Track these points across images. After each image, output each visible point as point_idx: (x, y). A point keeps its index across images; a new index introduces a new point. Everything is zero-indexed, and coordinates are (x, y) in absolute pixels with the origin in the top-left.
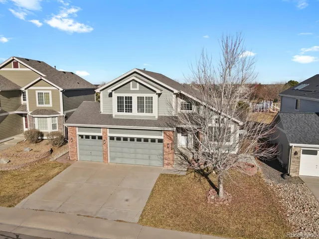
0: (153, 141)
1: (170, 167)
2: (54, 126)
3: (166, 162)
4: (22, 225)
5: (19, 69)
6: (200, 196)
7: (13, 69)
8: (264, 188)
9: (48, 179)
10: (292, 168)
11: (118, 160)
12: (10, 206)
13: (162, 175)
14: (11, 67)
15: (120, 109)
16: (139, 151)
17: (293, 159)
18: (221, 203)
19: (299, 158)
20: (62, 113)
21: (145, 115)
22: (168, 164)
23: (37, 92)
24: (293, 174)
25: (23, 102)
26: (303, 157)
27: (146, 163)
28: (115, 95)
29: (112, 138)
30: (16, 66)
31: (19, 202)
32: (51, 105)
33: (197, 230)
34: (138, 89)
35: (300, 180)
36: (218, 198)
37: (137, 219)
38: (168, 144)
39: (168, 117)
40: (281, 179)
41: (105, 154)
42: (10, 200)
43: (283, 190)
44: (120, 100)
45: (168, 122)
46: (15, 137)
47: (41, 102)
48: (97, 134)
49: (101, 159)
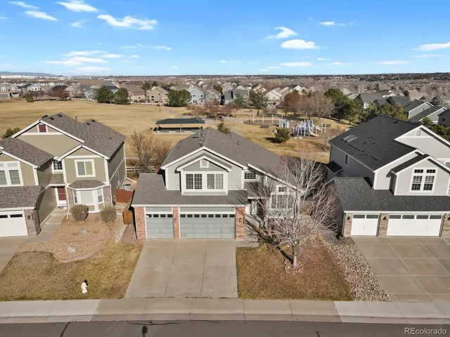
0: (225, 216)
1: (242, 239)
2: (100, 199)
3: (238, 234)
4: (146, 313)
5: (47, 133)
6: (278, 267)
7: (39, 133)
8: (325, 251)
9: (133, 265)
10: (345, 230)
11: (190, 236)
12: (121, 298)
13: (239, 248)
14: (37, 132)
15: (189, 186)
16: (211, 226)
17: (346, 222)
18: (297, 272)
19: (351, 222)
20: (107, 183)
21: (215, 191)
22: (240, 237)
23: (76, 161)
24: (346, 235)
25: (54, 172)
26: (354, 220)
27: (218, 236)
29: (183, 216)
30: (43, 129)
31: (124, 291)
32: (94, 175)
33: (284, 297)
34: (208, 167)
35: (351, 241)
36: (292, 267)
37: (236, 294)
39: (238, 192)
40: (337, 240)
41: (175, 232)
42: (115, 292)
43: (339, 252)
44: (189, 177)
45: (239, 197)
46: (52, 214)
47: (82, 172)
48: (166, 213)
49: (171, 236)
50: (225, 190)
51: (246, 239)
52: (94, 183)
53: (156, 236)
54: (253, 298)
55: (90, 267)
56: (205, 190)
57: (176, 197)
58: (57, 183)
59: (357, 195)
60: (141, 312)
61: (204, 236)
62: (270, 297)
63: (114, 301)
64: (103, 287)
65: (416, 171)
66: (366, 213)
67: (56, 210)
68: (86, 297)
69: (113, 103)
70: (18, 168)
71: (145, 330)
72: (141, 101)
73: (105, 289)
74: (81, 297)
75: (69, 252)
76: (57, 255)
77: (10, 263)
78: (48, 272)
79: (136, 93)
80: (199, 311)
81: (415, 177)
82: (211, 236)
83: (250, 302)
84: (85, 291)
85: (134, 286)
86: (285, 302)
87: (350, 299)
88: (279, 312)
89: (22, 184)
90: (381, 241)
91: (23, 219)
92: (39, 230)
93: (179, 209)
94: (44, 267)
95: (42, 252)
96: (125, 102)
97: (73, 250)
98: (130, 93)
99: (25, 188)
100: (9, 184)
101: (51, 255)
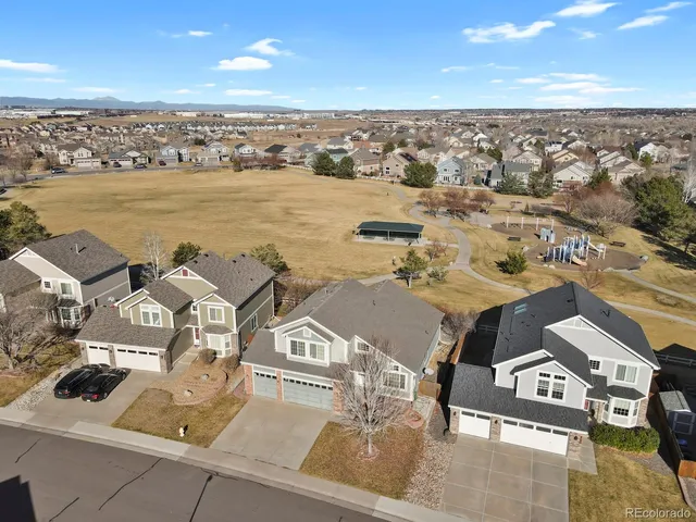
0: (324, 387)
1: (339, 413)
2: (227, 345)
3: (336, 408)
4: (218, 465)
5: (189, 277)
7: (181, 277)
9: (229, 420)
10: (453, 425)
11: (292, 400)
12: (206, 447)
13: (329, 422)
14: (180, 275)
15: (294, 351)
16: (311, 394)
17: (453, 417)
18: (367, 459)
19: (458, 418)
20: (235, 331)
21: (317, 361)
22: (338, 411)
23: (209, 307)
24: (453, 431)
25: (193, 312)
26: (462, 417)
27: (318, 405)
28: (289, 340)
29: (286, 380)
30: (185, 273)
31: (211, 443)
32: (223, 322)
33: (338, 481)
34: (310, 336)
36: (366, 453)
37: (298, 468)
38: (337, 393)
39: (339, 365)
41: (279, 393)
42: (204, 441)
44: (293, 343)
45: (337, 372)
46: (187, 353)
47: (213, 318)
48: (272, 375)
49: (275, 396)
50: (326, 362)
51: (342, 414)
52: (223, 330)
53: (263, 394)
54: (309, 474)
55: (195, 413)
56: (308, 358)
57: (280, 361)
58: (192, 325)
59: (472, 389)
60: (215, 463)
61: (305, 403)
62: (325, 476)
63: (200, 449)
64: (198, 434)
65: (541, 374)
66: (476, 412)
68: (181, 440)
69: (333, 175)
70: (159, 312)
71: (210, 478)
72: (372, 174)
73: (198, 437)
74: (178, 439)
75: (184, 397)
76: (176, 396)
77: (139, 397)
78: (164, 411)
79: (366, 162)
80: (260, 475)
81: (540, 381)
82: (311, 404)
83: (306, 477)
84: (182, 435)
85: (221, 441)
86: (334, 485)
87: (398, 498)
88: (324, 493)
89: (161, 326)
91: (158, 357)
92: (170, 368)
93: (284, 374)
94: (163, 405)
95: (166, 392)
96: (350, 176)
97: (188, 394)
98: (357, 162)
99: (163, 330)
100: (151, 324)
101: (172, 395)
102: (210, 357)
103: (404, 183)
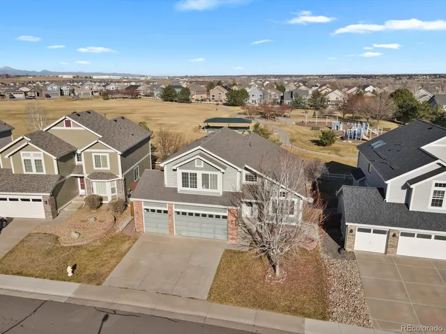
0: (218, 217)
1: (234, 242)
2: (113, 191)
3: (230, 237)
4: (115, 302)
5: (72, 128)
6: (260, 274)
7: (65, 128)
8: (318, 264)
9: (122, 256)
10: (348, 243)
11: (184, 234)
12: (98, 285)
13: (226, 251)
14: (63, 126)
15: (185, 184)
16: (204, 225)
17: (348, 236)
18: (277, 281)
19: (354, 235)
20: (120, 176)
21: (209, 192)
22: (232, 239)
23: (93, 154)
24: (348, 249)
25: (77, 163)
26: (358, 234)
27: (211, 236)
28: (180, 172)
29: (177, 213)
30: (68, 124)
31: (104, 280)
32: (108, 168)
33: (253, 306)
34: (202, 166)
35: (353, 256)
36: (274, 275)
37: (206, 296)
38: (232, 221)
39: (232, 193)
40: (338, 254)
41: (171, 227)
42: (96, 279)
43: (335, 265)
44: (185, 176)
45: (232, 199)
46: (73, 201)
47: (98, 165)
48: (163, 209)
49: (167, 232)
50: (219, 191)
51: (238, 242)
52: (109, 176)
53: (153, 230)
54: (221, 303)
55: (85, 252)
56: (200, 189)
57: (172, 194)
58: (77, 173)
59: (364, 206)
60: (110, 300)
61: (198, 235)
62: (238, 303)
63: (92, 287)
64: (88, 272)
65: (437, 185)
66: (373, 227)
67: (77, 198)
68: (70, 280)
69: (176, 101)
70: (42, 158)
71: (106, 318)
72: (202, 100)
73: (89, 275)
74: (66, 279)
75: (71, 238)
76: (62, 239)
77: (22, 241)
78: (49, 253)
79: (199, 92)
80: (164, 308)
81: (435, 192)
82: (204, 236)
83: (216, 305)
84: (70, 274)
85: (115, 277)
86: (252, 311)
87: (324, 318)
88: (242, 321)
89: (44, 173)
90: (389, 260)
91: (42, 203)
92: (55, 214)
93: (175, 206)
94: (47, 248)
95: (50, 235)
96: (187, 101)
97: (76, 236)
98: (192, 92)
99: (47, 176)
100: (34, 172)
101: (57, 238)
102: (96, 203)
103: (225, 104)
